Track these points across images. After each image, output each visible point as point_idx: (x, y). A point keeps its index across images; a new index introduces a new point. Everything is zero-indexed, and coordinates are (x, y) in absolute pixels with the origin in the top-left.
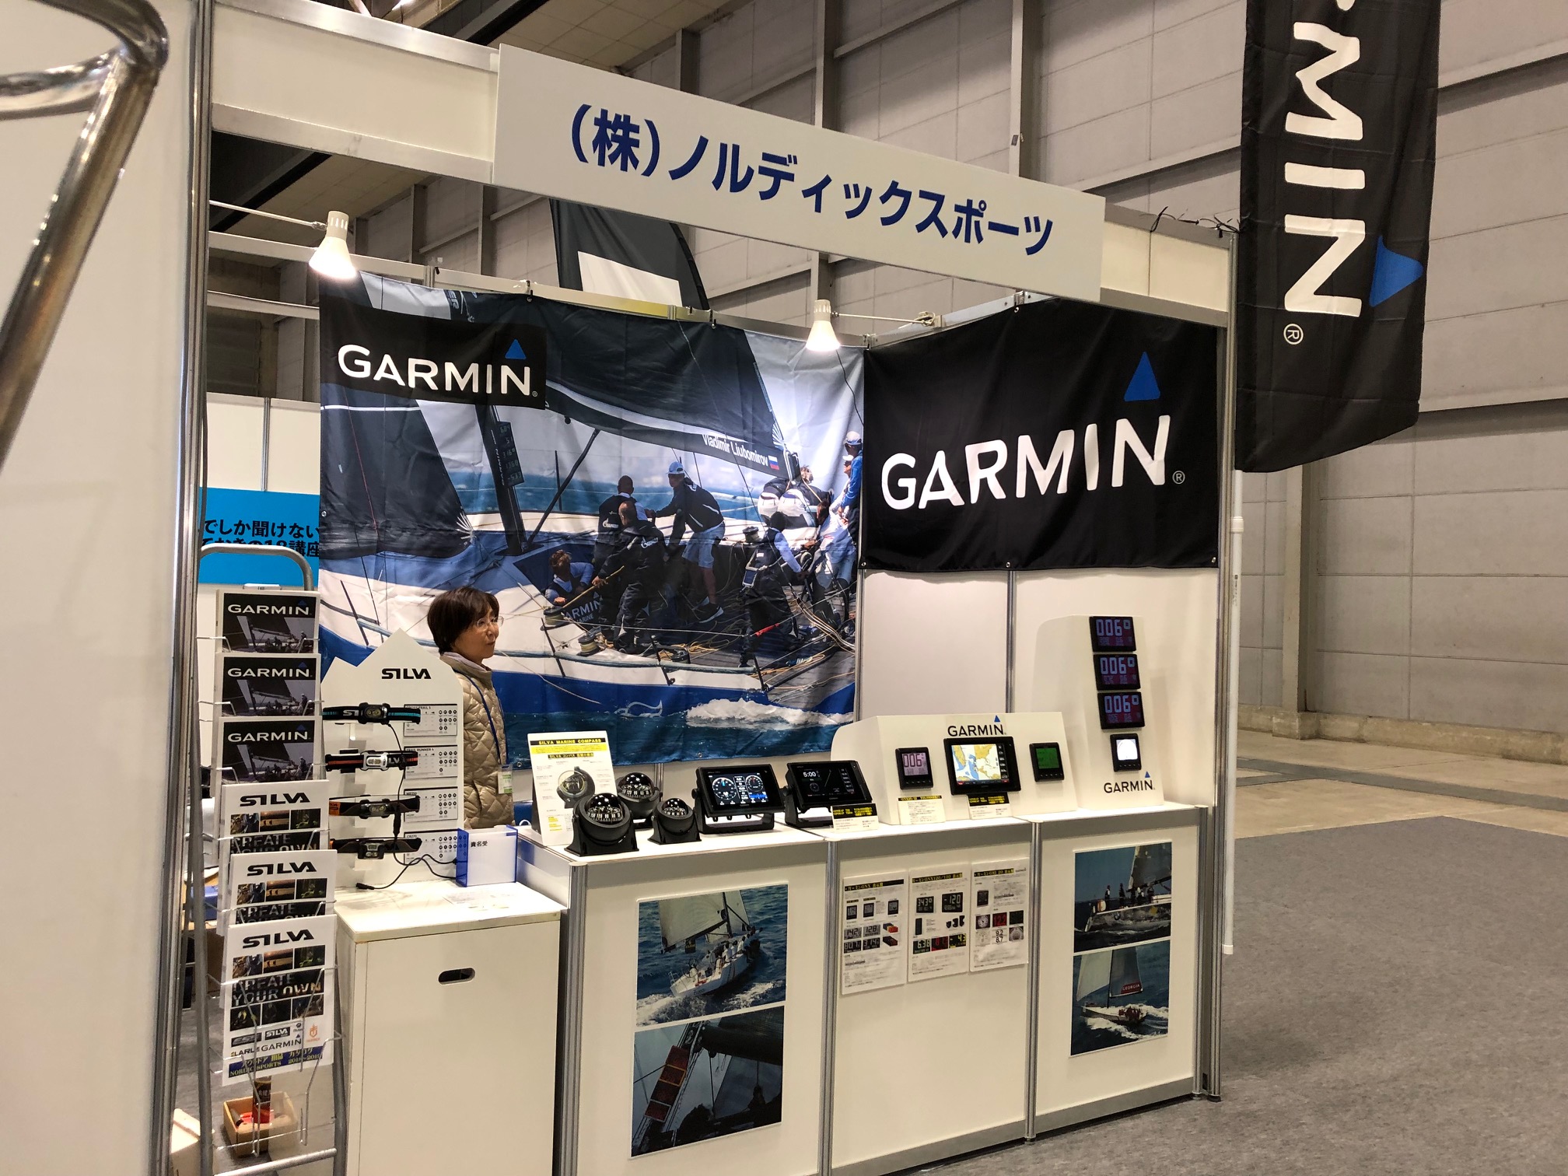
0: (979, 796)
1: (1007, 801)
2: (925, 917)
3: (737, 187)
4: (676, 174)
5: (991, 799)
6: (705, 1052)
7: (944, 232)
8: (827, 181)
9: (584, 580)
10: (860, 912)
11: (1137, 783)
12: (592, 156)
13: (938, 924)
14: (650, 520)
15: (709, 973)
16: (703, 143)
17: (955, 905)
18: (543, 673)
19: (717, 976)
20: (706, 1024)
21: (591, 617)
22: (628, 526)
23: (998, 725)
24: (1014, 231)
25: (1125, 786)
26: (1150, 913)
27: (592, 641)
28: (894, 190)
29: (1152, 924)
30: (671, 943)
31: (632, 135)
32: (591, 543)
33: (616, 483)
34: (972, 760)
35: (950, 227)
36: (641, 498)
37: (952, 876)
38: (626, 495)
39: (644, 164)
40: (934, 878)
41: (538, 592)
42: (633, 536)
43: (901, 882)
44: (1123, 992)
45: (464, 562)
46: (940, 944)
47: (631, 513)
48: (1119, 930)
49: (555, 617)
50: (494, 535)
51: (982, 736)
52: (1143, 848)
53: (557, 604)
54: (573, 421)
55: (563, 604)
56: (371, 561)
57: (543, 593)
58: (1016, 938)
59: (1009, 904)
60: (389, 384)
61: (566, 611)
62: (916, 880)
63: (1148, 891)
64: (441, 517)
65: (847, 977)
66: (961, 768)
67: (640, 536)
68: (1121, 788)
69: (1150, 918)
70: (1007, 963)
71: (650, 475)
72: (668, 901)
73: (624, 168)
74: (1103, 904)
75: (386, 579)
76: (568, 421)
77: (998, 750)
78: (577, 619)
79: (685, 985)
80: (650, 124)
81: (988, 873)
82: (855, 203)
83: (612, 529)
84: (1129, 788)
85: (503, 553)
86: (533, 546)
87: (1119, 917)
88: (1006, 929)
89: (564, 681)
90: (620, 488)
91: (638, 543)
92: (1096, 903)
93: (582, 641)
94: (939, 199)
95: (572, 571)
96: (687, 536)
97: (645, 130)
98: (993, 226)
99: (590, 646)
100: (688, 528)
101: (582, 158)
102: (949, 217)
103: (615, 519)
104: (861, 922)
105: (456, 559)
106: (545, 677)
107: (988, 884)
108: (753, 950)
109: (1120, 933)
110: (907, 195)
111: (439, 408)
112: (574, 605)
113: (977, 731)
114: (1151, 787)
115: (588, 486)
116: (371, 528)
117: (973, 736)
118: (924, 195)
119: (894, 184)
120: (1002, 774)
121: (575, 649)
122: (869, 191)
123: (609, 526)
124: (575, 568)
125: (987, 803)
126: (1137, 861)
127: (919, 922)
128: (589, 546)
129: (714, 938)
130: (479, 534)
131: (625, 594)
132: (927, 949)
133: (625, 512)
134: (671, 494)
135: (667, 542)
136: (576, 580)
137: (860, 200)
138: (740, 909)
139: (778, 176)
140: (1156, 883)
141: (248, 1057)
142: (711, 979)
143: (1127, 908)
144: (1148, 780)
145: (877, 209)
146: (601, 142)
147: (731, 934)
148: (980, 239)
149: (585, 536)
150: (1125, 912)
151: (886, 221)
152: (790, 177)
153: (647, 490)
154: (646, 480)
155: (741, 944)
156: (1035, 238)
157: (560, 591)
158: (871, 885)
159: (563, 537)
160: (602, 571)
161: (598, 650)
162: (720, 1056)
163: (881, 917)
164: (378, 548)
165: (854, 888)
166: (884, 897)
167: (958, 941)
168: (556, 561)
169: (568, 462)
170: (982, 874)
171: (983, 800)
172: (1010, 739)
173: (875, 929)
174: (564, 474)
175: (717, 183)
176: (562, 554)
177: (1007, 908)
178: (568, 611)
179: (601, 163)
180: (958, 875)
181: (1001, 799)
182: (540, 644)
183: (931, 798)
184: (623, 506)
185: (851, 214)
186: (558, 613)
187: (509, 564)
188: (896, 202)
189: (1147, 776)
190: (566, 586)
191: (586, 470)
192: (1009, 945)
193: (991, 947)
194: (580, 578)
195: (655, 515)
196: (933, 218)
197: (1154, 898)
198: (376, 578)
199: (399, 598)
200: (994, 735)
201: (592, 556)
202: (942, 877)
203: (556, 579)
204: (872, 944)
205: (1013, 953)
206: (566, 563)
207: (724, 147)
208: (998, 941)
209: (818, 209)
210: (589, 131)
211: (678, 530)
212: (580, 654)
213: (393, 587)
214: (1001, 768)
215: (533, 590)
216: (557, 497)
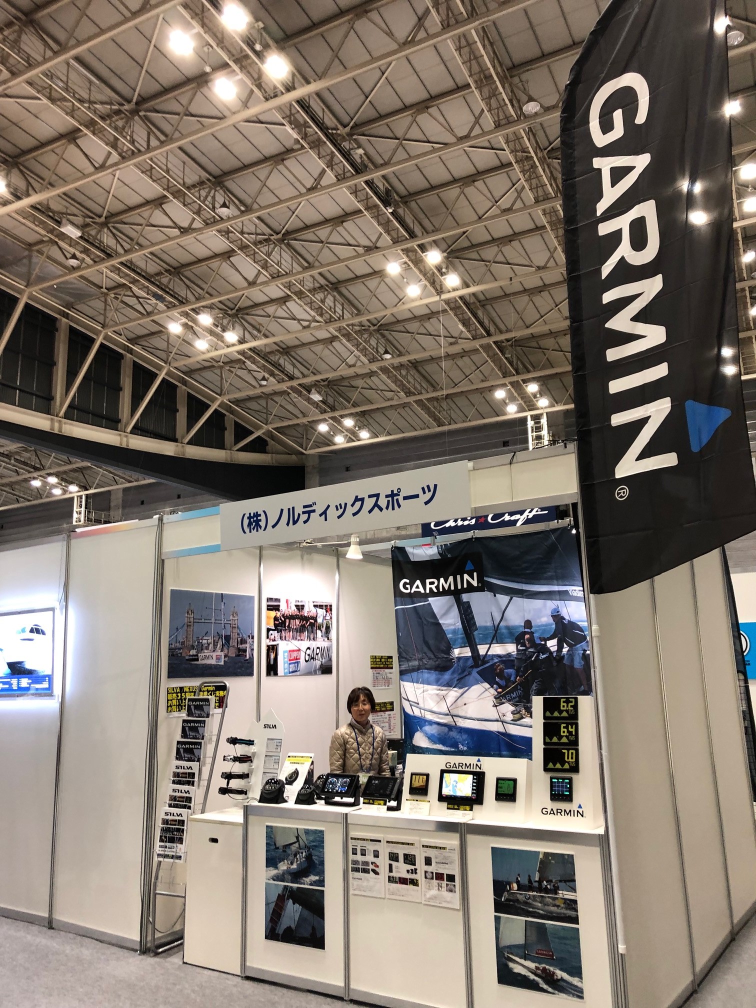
0: (454, 805)
1: (471, 810)
2: (394, 864)
3: (295, 523)
4: (273, 527)
5: (462, 807)
6: (291, 901)
7: (381, 509)
8: (329, 506)
9: (512, 679)
10: (359, 852)
11: (570, 811)
12: (247, 530)
13: (401, 869)
14: (543, 643)
15: (292, 864)
16: (282, 510)
17: (411, 861)
18: (497, 730)
19: (295, 866)
20: (291, 887)
21: (517, 699)
22: (531, 647)
23: (479, 764)
24: (417, 496)
25: (559, 812)
26: (557, 902)
27: (519, 713)
28: (357, 499)
29: (559, 911)
30: (277, 846)
31: (259, 518)
32: (512, 658)
33: (523, 624)
34: (455, 783)
35: (384, 505)
36: (536, 631)
37: (408, 844)
38: (529, 630)
39: (263, 528)
40: (398, 843)
41: (489, 686)
42: (535, 653)
43: (380, 841)
44: (537, 953)
45: (453, 673)
46: (403, 881)
47: (532, 640)
48: (530, 907)
49: (499, 699)
50: (467, 658)
51: (467, 769)
52: (546, 855)
53: (498, 693)
54: (497, 595)
55: (501, 692)
56: (415, 674)
57: (492, 687)
58: (451, 891)
59: (445, 868)
60: (417, 593)
61: (502, 696)
62: (388, 842)
63: (554, 886)
64: (443, 652)
65: (353, 885)
66: (447, 786)
67: (539, 652)
68: (555, 813)
69: (558, 906)
70: (444, 905)
71: (540, 617)
72: (276, 827)
73: (257, 531)
74: (515, 886)
75: (423, 683)
76: (495, 596)
77: (474, 779)
78: (509, 701)
79: (283, 867)
80: (264, 512)
81: (430, 847)
82: (341, 511)
83: (523, 650)
84: (563, 813)
85: (472, 667)
86: (484, 662)
87: (529, 898)
88: (445, 883)
89: (506, 734)
90: (525, 627)
91: (538, 656)
92: (510, 884)
93: (513, 713)
94: (377, 496)
95: (506, 675)
96: (565, 650)
97: (263, 515)
98: (405, 498)
99: (517, 716)
100: (565, 646)
101: (245, 532)
102: (383, 502)
103: (523, 645)
104: (359, 857)
105: (450, 672)
106: (498, 732)
107: (431, 853)
108: (309, 858)
109: (531, 910)
110: (362, 500)
111: (438, 600)
112: (507, 693)
113: (464, 767)
114: (582, 816)
115: (508, 628)
116: (415, 659)
117: (460, 769)
118: (370, 496)
119: (357, 497)
120: (472, 793)
121: (509, 717)
122: (346, 504)
123: (521, 648)
124: (507, 673)
125: (458, 809)
126: (542, 862)
127: (391, 866)
128: (513, 661)
129: (294, 848)
130: (459, 658)
131: (534, 686)
132: (396, 882)
133: (528, 640)
134: (554, 626)
135: (555, 654)
136: (508, 679)
137: (342, 508)
138: (303, 837)
139: (309, 513)
140: (560, 881)
141: (162, 853)
142: (292, 867)
143: (535, 893)
144: (580, 810)
145: (350, 510)
146: (250, 524)
147: (300, 848)
148: (399, 506)
149: (509, 655)
150: (534, 896)
151: (354, 514)
152: (314, 511)
153: (539, 626)
154: (538, 621)
155: (304, 854)
156: (428, 495)
157: (500, 687)
158: (364, 840)
159: (499, 656)
160: (520, 674)
161: (522, 718)
162: (297, 905)
163: (370, 858)
164: (417, 669)
165: (355, 839)
166: (371, 847)
167: (414, 883)
168: (496, 669)
169: (497, 618)
170: (427, 847)
171: (456, 807)
172: (483, 774)
173: (366, 863)
174: (496, 623)
175: (288, 524)
176: (499, 665)
177: (445, 871)
178: (504, 696)
179: (250, 532)
180: (412, 844)
181: (468, 808)
182: (493, 713)
183: (424, 801)
184: (527, 636)
185: (339, 517)
186: (499, 698)
187: (475, 672)
188: (358, 504)
189: (580, 807)
190: (503, 683)
191: (506, 620)
192: (445, 893)
193: (434, 892)
194: (510, 678)
195: (546, 640)
196: (376, 505)
197: (560, 892)
198: (417, 682)
199: (430, 692)
200: (475, 770)
201: (514, 666)
202: (403, 843)
203: (497, 679)
204: (366, 871)
205: (448, 899)
206: (502, 671)
207: (289, 509)
208: (439, 889)
209: (326, 520)
210: (246, 521)
211: (560, 647)
212: (513, 720)
213: (426, 687)
214: (473, 789)
215: (487, 685)
216: (495, 635)
